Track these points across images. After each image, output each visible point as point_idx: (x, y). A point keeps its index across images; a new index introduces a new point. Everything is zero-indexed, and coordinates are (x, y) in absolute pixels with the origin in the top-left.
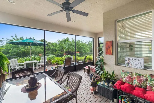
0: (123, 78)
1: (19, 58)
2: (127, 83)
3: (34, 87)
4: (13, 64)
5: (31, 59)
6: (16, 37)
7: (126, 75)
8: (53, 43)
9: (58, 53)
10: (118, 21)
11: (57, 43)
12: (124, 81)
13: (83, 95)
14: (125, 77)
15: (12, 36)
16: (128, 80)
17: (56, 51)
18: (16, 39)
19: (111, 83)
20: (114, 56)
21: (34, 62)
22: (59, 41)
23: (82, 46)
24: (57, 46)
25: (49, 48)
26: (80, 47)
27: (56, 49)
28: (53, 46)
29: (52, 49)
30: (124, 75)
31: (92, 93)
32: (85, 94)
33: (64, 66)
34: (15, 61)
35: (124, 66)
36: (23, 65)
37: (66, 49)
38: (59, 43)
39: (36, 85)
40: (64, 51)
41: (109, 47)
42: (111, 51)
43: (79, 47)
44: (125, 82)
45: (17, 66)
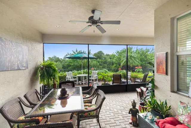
0: (180, 114)
1: (75, 71)
2: (185, 125)
3: (63, 97)
4: (69, 76)
5: (82, 73)
6: (77, 51)
7: (184, 112)
8: (112, 54)
9: (115, 67)
10: (178, 19)
11: (116, 54)
12: (181, 120)
13: (117, 122)
14: (182, 115)
15: (73, 51)
16: (187, 120)
17: (113, 64)
18: (76, 53)
19: (158, 117)
20: (169, 77)
21: (84, 76)
22: (118, 52)
23: (151, 57)
24: (115, 59)
25: (106, 61)
26: (149, 59)
27: (113, 62)
28: (111, 59)
29: (109, 62)
30: (181, 111)
31: (131, 123)
32: (120, 121)
33: (113, 84)
34: (70, 73)
35: (187, 95)
36: (76, 78)
37: (123, 62)
38: (118, 54)
39: (65, 95)
40: (122, 64)
41: (161, 63)
42: (163, 68)
43: (145, 59)
44: (182, 122)
45: (71, 78)
